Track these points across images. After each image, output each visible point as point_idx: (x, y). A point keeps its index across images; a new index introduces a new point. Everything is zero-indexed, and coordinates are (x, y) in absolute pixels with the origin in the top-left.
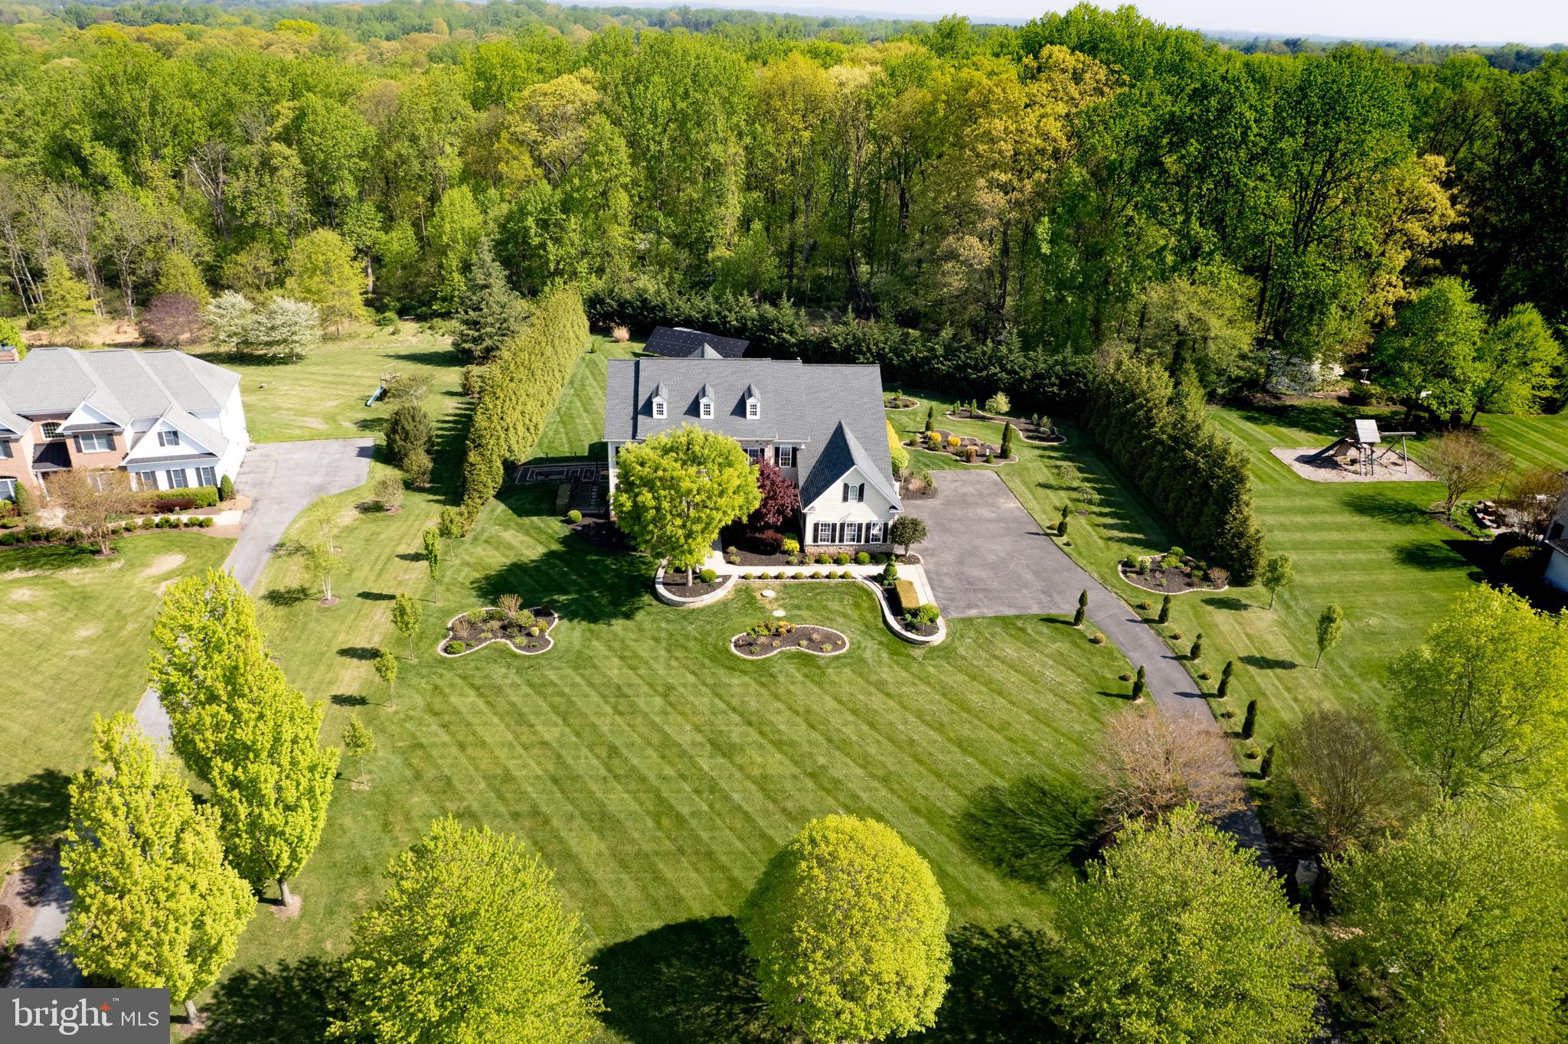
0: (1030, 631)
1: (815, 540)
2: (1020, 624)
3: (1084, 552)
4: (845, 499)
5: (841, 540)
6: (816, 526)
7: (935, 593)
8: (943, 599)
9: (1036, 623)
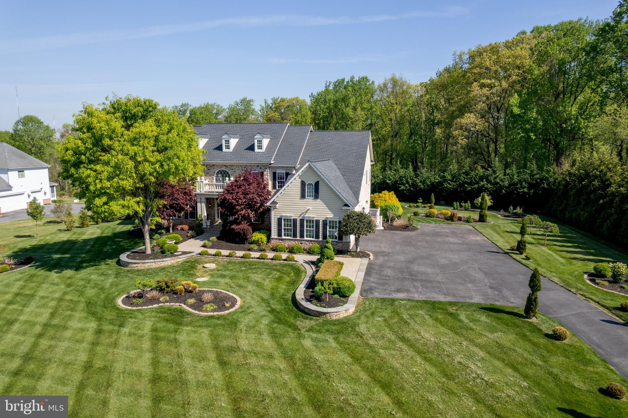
0: (463, 317)
1: (280, 234)
2: (452, 309)
4: (303, 196)
5: (302, 236)
6: (279, 220)
7: (368, 278)
8: (373, 282)
9: (475, 311)
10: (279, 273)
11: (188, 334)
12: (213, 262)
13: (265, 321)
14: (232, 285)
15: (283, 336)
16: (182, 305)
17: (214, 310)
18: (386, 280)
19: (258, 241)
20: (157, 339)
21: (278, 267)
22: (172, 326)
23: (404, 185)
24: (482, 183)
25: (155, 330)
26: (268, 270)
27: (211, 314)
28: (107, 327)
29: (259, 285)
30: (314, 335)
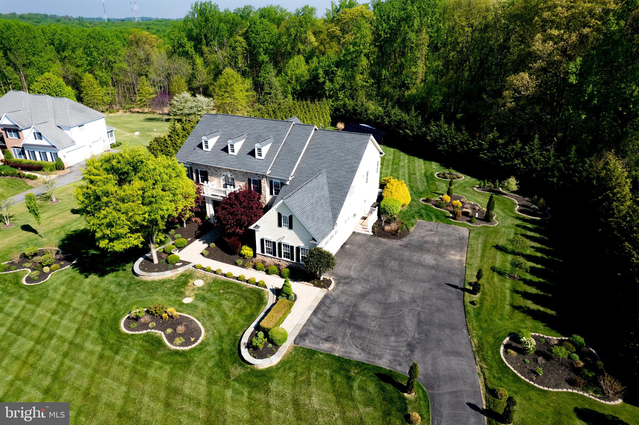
0: (355, 385)
1: (263, 251)
2: (354, 372)
3: (484, 315)
4: (280, 225)
5: (280, 256)
6: (262, 240)
7: (313, 316)
8: (314, 325)
9: (370, 377)
10: (245, 303)
11: (156, 369)
12: (202, 278)
13: (210, 364)
14: (206, 312)
15: (215, 382)
16: (162, 333)
17: (182, 345)
18: (326, 322)
19: (245, 255)
20: (135, 372)
21: (248, 294)
22: (147, 358)
23: (443, 144)
24: (516, 161)
25: (136, 361)
26: (239, 297)
27: (178, 348)
28: (108, 353)
29: (224, 316)
30: (237, 385)
